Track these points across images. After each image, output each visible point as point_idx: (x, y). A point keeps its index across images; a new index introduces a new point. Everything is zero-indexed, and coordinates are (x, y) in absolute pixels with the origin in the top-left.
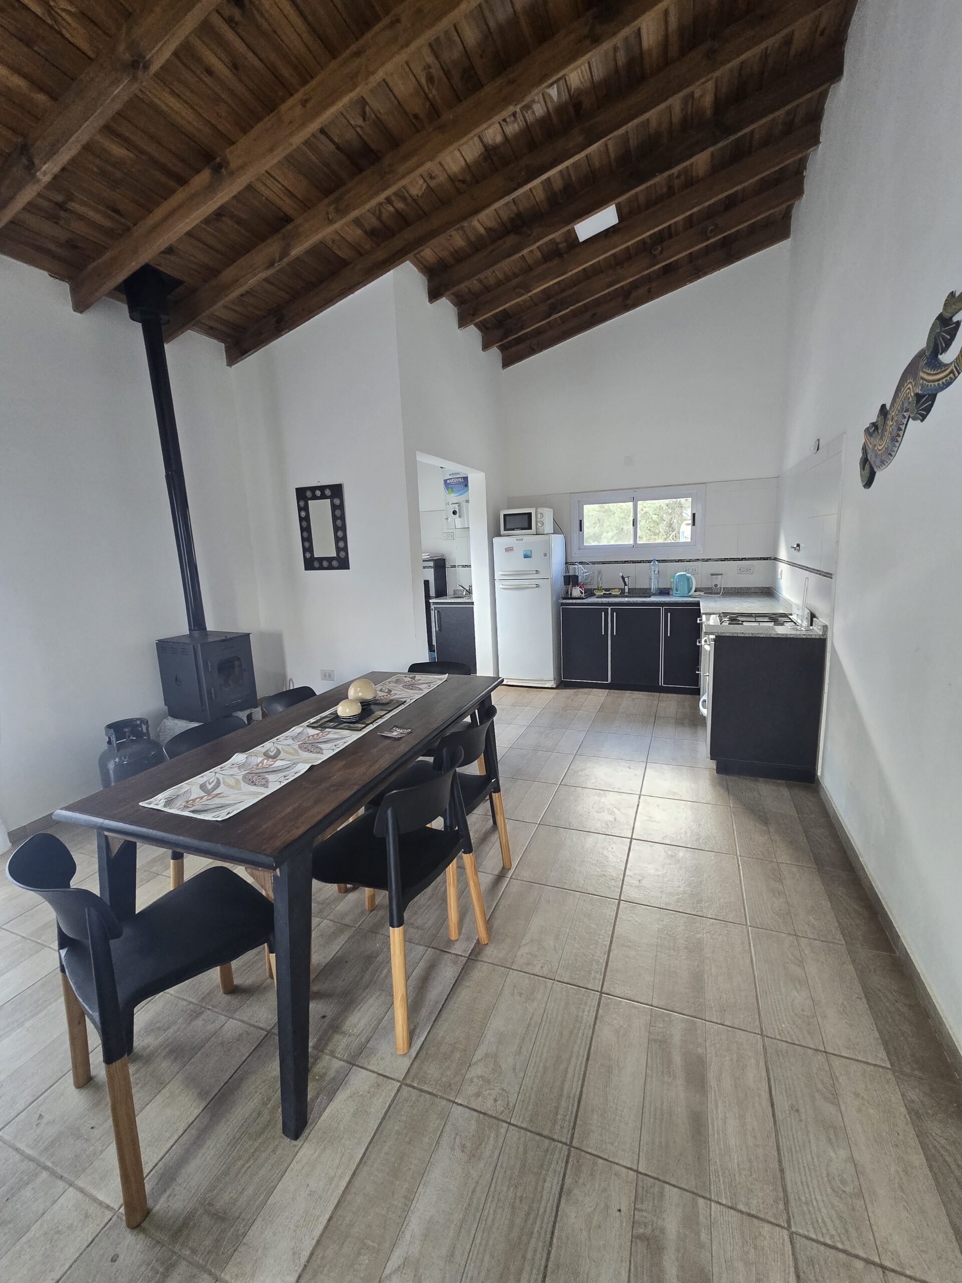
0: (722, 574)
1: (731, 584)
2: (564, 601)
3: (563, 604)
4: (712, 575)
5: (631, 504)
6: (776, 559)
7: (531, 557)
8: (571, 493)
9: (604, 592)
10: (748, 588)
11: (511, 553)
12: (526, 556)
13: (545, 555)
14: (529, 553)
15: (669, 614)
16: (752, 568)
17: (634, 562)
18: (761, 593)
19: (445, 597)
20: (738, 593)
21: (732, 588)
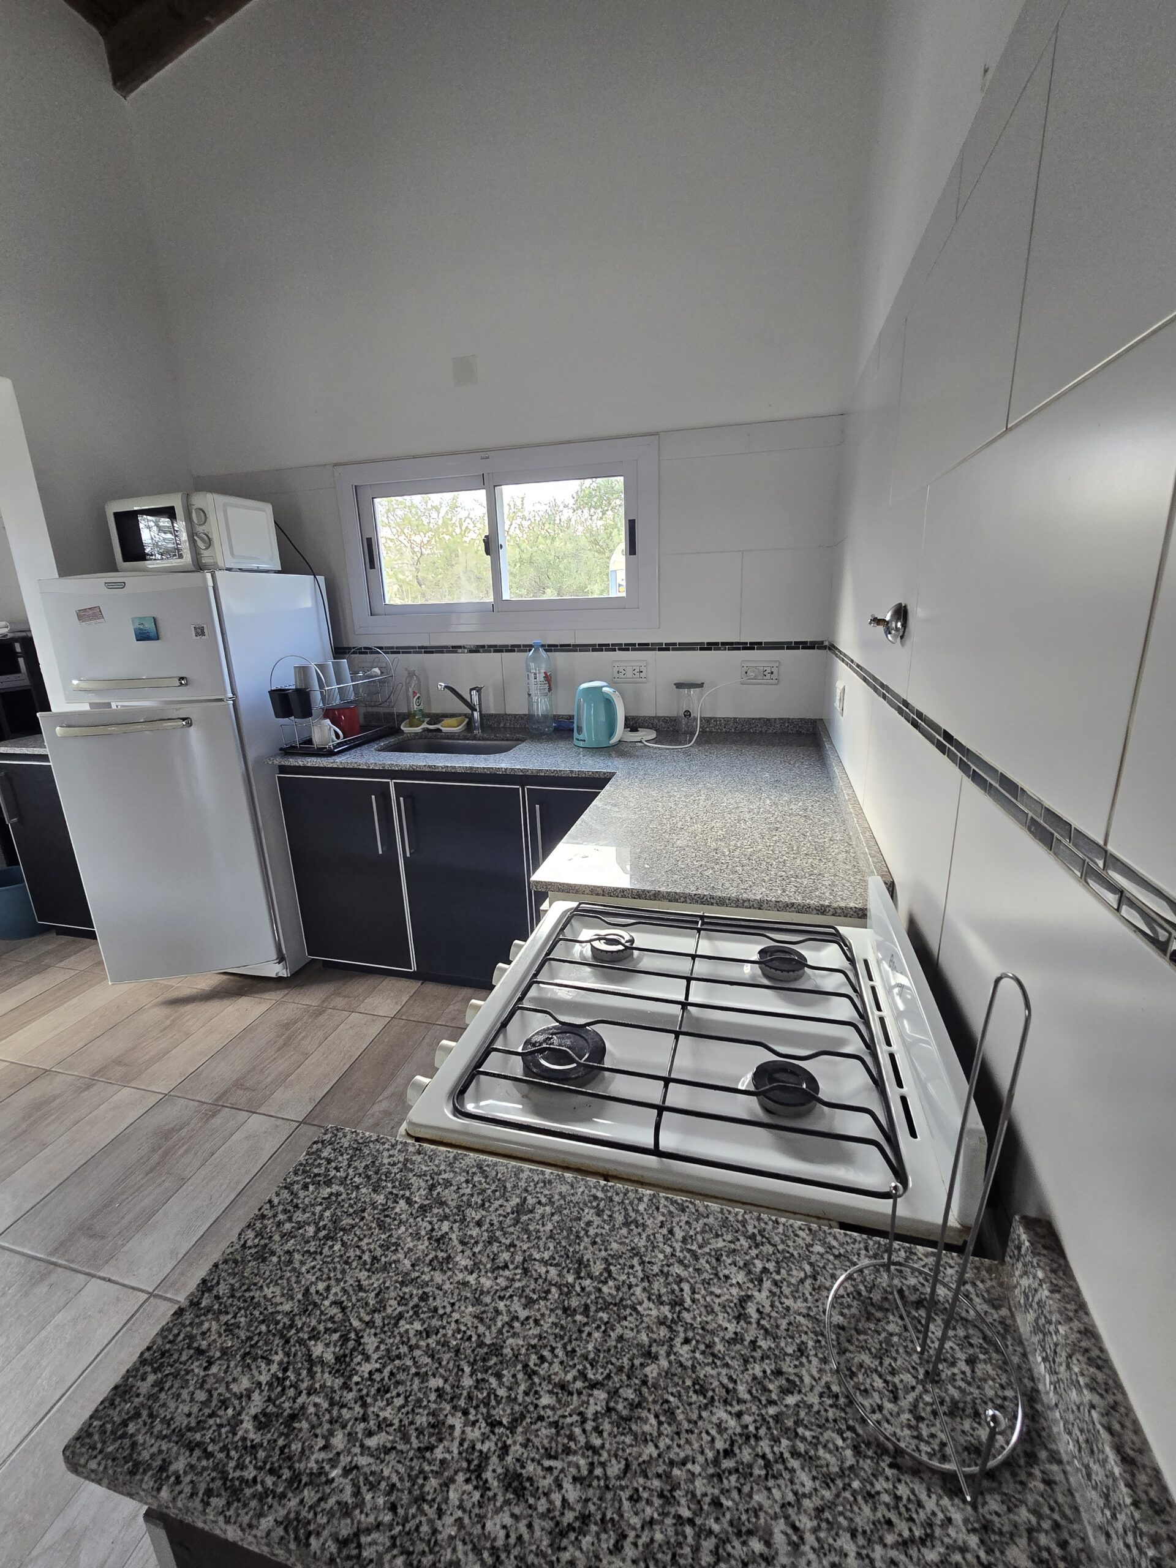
0: (701, 685)
1: (725, 710)
2: (292, 762)
3: (283, 769)
4: (679, 686)
5: (481, 495)
6: (832, 648)
7: (158, 639)
8: (336, 465)
9: (425, 725)
10: (768, 722)
11: (92, 626)
12: (143, 636)
13: (200, 632)
14: (149, 626)
15: (537, 806)
16: (775, 670)
17: (498, 649)
18: (799, 733)
19: (31, 738)
20: (742, 732)
21: (727, 720)
